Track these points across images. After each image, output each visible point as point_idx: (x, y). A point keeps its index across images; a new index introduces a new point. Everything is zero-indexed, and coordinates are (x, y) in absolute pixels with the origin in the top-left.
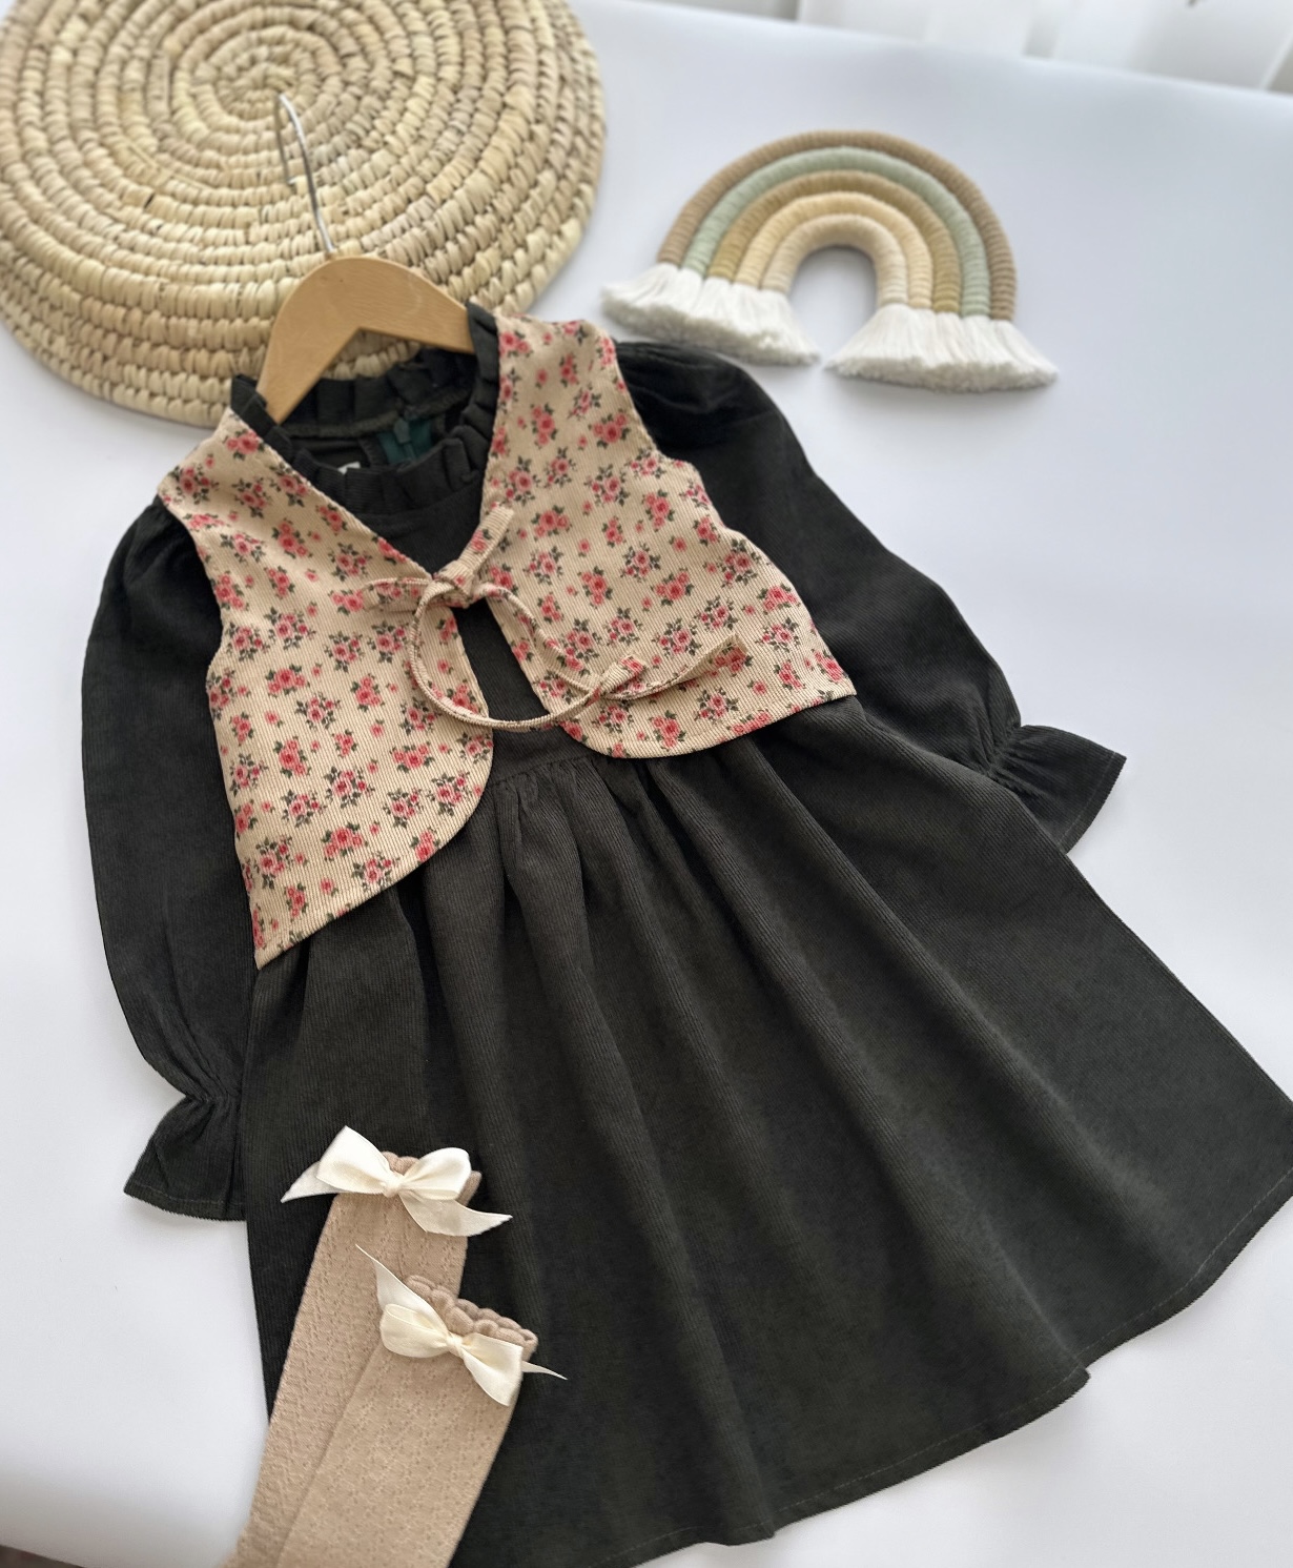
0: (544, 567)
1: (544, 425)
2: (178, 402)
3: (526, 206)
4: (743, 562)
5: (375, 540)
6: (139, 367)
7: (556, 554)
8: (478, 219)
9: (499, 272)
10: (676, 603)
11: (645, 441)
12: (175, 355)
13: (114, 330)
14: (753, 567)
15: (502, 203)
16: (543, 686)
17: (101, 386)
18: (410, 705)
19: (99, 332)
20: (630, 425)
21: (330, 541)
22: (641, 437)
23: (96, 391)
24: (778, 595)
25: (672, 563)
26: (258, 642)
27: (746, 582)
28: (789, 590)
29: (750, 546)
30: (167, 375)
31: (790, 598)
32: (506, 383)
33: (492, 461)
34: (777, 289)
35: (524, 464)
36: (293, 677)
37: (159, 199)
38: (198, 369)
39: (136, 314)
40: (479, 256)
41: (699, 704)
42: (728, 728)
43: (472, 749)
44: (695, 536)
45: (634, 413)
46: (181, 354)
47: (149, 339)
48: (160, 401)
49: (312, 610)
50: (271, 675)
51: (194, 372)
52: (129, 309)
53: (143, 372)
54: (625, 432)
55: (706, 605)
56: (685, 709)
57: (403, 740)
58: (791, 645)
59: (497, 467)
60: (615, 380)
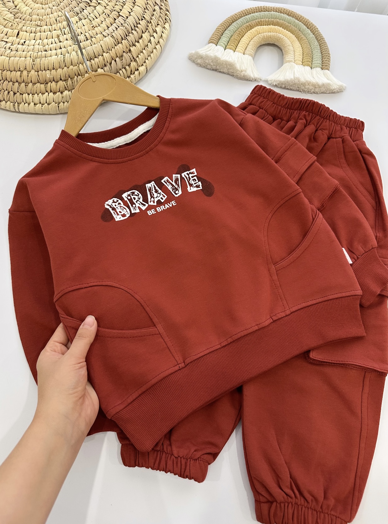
2: (46, 104)
3: (153, 17)
6: (29, 94)
8: (140, 22)
9: (150, 41)
12: (43, 86)
13: (17, 82)
15: (147, 16)
17: (14, 105)
19: (11, 83)
23: (12, 109)
30: (40, 94)
37: (21, 33)
38: (52, 90)
39: (25, 73)
40: (143, 35)
46: (45, 85)
47: (31, 82)
48: (39, 106)
51: (51, 91)
52: (22, 72)
53: (31, 94)
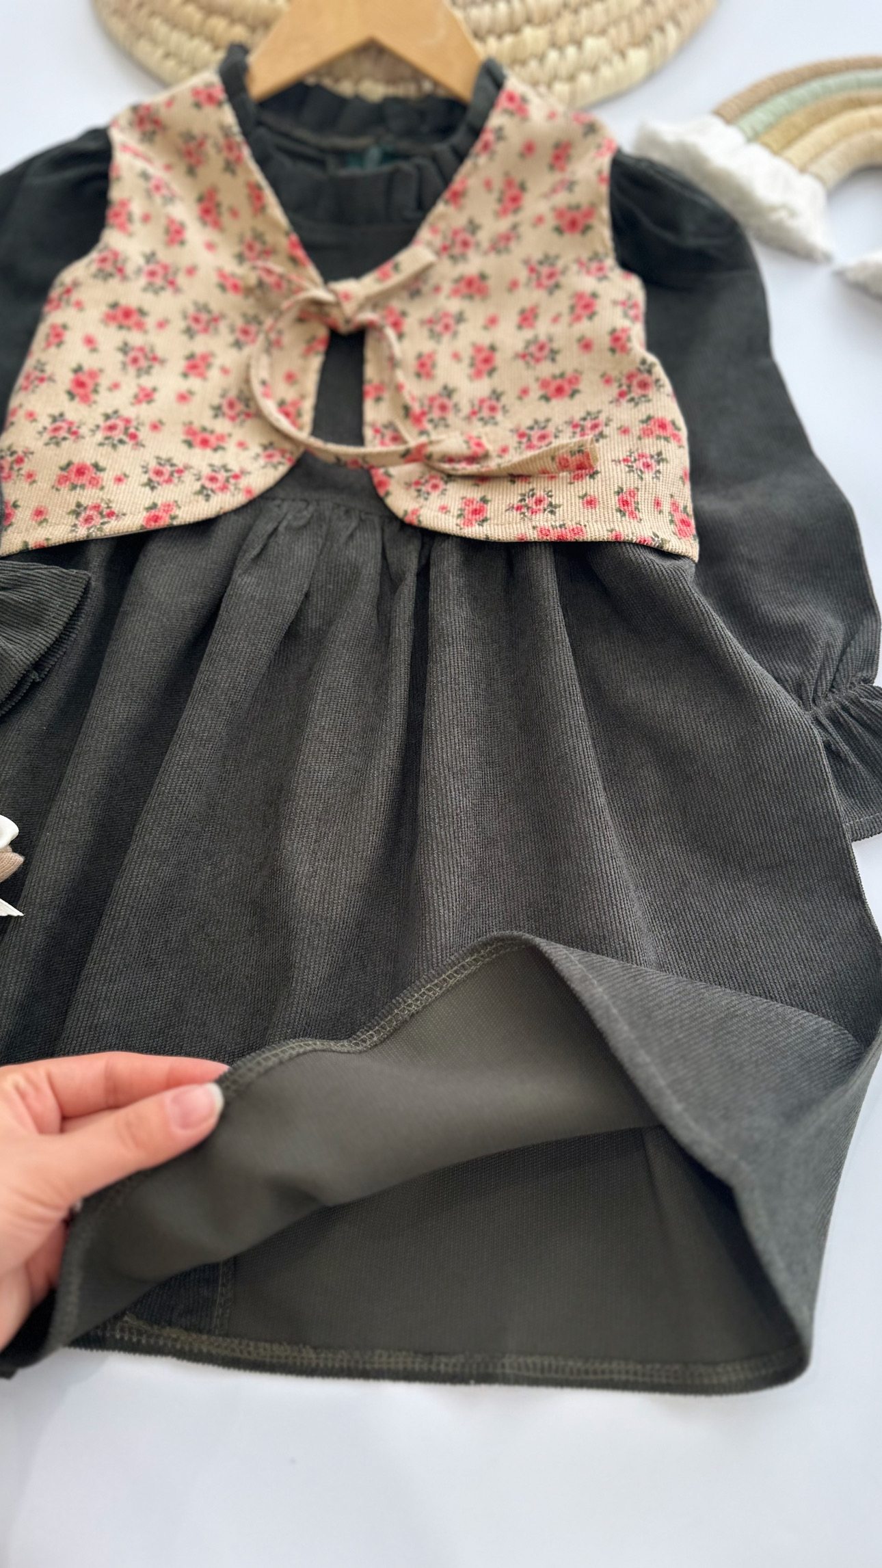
0: (441, 326)
1: (512, 197)
4: (644, 385)
5: (287, 234)
7: (460, 318)
10: (554, 402)
11: (605, 246)
14: (652, 393)
16: (377, 431)
18: (233, 394)
20: (595, 222)
21: (246, 222)
22: (603, 241)
24: (663, 426)
25: (569, 361)
26: (121, 270)
27: (637, 404)
28: (679, 429)
29: (659, 371)
31: (675, 436)
32: (487, 136)
33: (440, 208)
34: (818, 177)
35: (473, 227)
36: (135, 318)
41: (520, 498)
42: (534, 528)
43: (270, 456)
44: (606, 341)
45: (605, 212)
49: (191, 271)
50: (115, 306)
54: (586, 229)
55: (583, 414)
56: (501, 499)
57: (204, 419)
58: (648, 476)
59: (442, 216)
60: (600, 173)
